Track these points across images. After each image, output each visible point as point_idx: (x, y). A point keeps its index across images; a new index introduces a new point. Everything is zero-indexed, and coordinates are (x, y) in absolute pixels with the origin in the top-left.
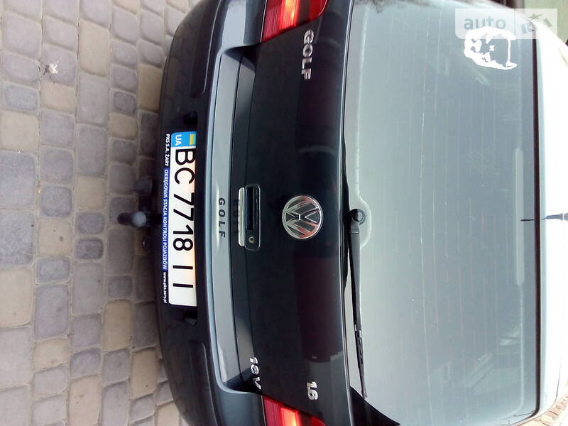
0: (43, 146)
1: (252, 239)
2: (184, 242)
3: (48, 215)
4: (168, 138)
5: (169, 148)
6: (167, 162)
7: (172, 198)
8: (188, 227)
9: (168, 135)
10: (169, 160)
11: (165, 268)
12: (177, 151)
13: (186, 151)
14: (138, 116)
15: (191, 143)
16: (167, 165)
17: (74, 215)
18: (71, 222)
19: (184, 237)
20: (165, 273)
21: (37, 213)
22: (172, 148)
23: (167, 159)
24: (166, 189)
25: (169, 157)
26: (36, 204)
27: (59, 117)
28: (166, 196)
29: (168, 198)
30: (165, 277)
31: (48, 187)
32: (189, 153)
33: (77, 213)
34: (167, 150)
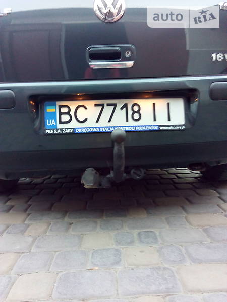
0: (50, 270)
1: (128, 53)
2: (134, 112)
3: (120, 260)
4: (49, 132)
5: (57, 130)
6: (69, 131)
7: (99, 125)
8: (122, 109)
9: (47, 131)
10: (68, 129)
11: (156, 128)
12: (61, 122)
13: (61, 114)
14: (30, 223)
15: (54, 110)
16: (72, 130)
17: (118, 247)
18: (124, 249)
19: (130, 112)
20: (161, 128)
21: (119, 268)
22: (58, 128)
23: (67, 131)
24: (92, 129)
25: (65, 129)
26: (109, 269)
27: (23, 261)
28: (98, 130)
29: (100, 128)
30: (164, 128)
31: (92, 263)
32: (62, 112)
33: (116, 245)
34: (59, 131)
